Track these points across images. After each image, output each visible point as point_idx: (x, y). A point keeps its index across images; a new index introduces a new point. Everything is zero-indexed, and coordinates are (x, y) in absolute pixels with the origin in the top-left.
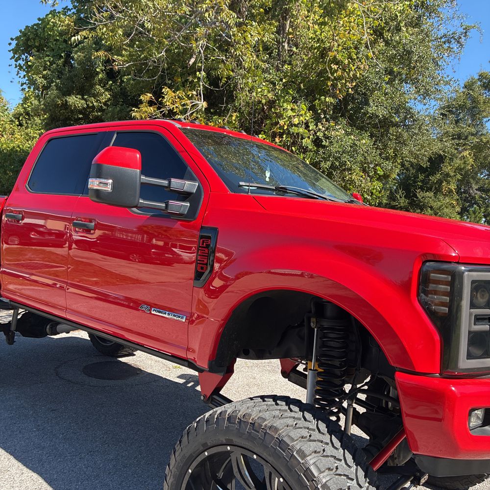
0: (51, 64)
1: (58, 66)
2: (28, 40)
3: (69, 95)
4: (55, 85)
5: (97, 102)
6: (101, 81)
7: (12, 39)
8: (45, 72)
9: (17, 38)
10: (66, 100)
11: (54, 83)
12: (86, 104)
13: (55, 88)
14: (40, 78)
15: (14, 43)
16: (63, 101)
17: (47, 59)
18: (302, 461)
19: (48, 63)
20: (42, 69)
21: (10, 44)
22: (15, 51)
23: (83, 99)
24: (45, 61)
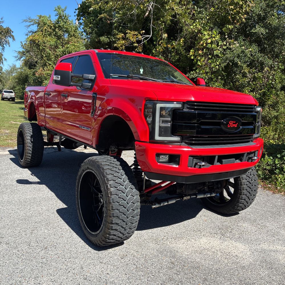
0: (93, 21)
1: (96, 21)
2: (83, 9)
3: (102, 36)
4: (95, 32)
5: (114, 38)
6: (116, 27)
7: (76, 10)
8: (90, 25)
9: (78, 9)
10: (99, 39)
11: (94, 31)
12: (109, 40)
13: (94, 33)
14: (88, 28)
15: (77, 11)
16: (98, 40)
17: (91, 18)
18: (102, 171)
19: (92, 20)
20: (89, 24)
21: (75, 12)
22: (78, 15)
23: (108, 37)
24: (90, 19)
